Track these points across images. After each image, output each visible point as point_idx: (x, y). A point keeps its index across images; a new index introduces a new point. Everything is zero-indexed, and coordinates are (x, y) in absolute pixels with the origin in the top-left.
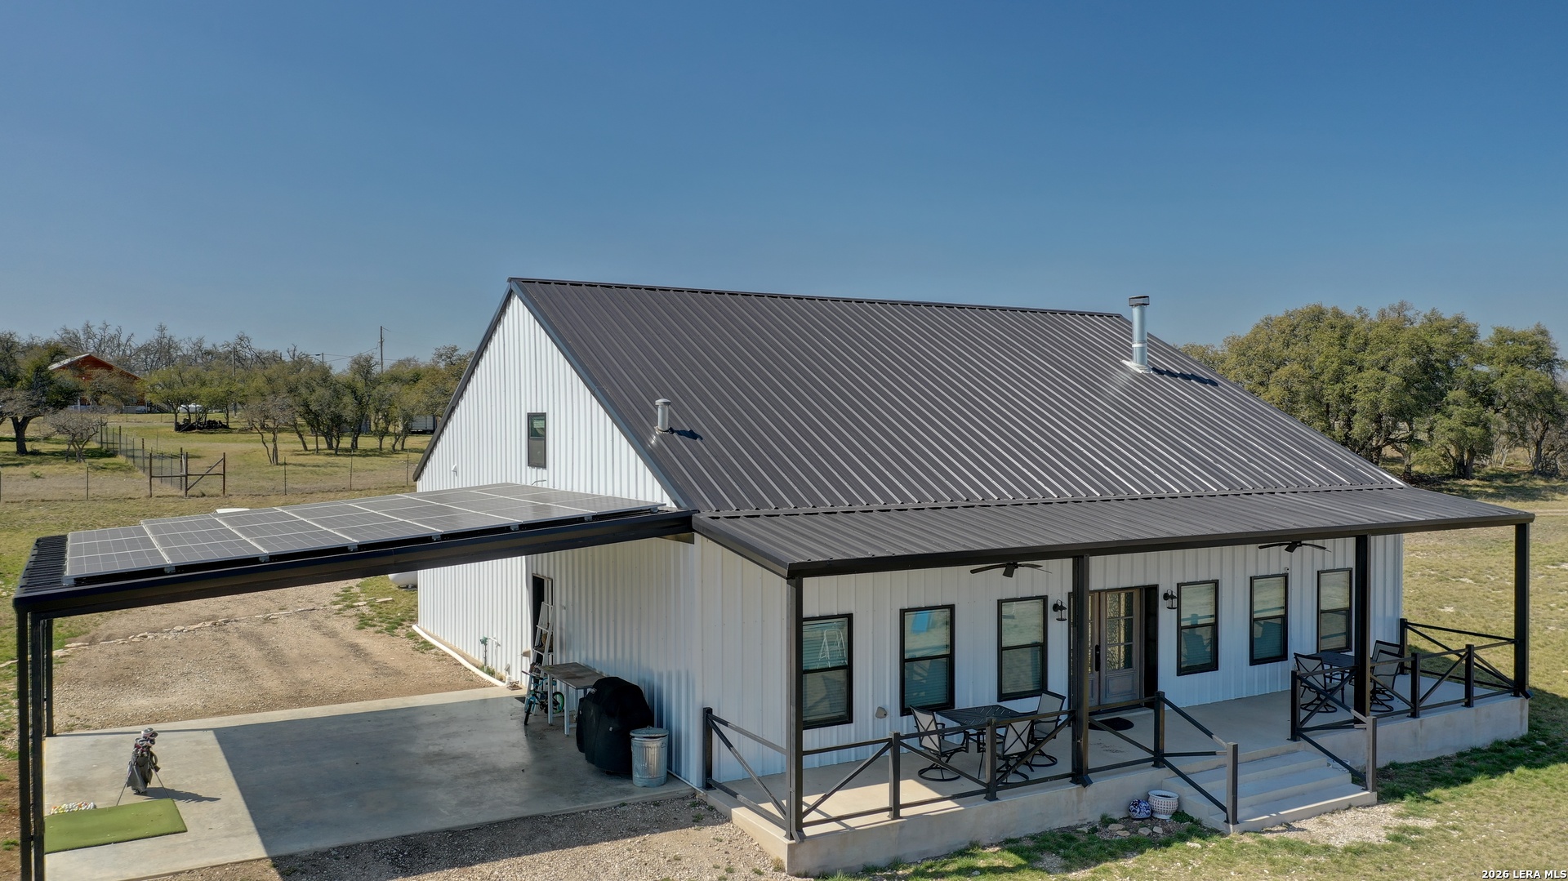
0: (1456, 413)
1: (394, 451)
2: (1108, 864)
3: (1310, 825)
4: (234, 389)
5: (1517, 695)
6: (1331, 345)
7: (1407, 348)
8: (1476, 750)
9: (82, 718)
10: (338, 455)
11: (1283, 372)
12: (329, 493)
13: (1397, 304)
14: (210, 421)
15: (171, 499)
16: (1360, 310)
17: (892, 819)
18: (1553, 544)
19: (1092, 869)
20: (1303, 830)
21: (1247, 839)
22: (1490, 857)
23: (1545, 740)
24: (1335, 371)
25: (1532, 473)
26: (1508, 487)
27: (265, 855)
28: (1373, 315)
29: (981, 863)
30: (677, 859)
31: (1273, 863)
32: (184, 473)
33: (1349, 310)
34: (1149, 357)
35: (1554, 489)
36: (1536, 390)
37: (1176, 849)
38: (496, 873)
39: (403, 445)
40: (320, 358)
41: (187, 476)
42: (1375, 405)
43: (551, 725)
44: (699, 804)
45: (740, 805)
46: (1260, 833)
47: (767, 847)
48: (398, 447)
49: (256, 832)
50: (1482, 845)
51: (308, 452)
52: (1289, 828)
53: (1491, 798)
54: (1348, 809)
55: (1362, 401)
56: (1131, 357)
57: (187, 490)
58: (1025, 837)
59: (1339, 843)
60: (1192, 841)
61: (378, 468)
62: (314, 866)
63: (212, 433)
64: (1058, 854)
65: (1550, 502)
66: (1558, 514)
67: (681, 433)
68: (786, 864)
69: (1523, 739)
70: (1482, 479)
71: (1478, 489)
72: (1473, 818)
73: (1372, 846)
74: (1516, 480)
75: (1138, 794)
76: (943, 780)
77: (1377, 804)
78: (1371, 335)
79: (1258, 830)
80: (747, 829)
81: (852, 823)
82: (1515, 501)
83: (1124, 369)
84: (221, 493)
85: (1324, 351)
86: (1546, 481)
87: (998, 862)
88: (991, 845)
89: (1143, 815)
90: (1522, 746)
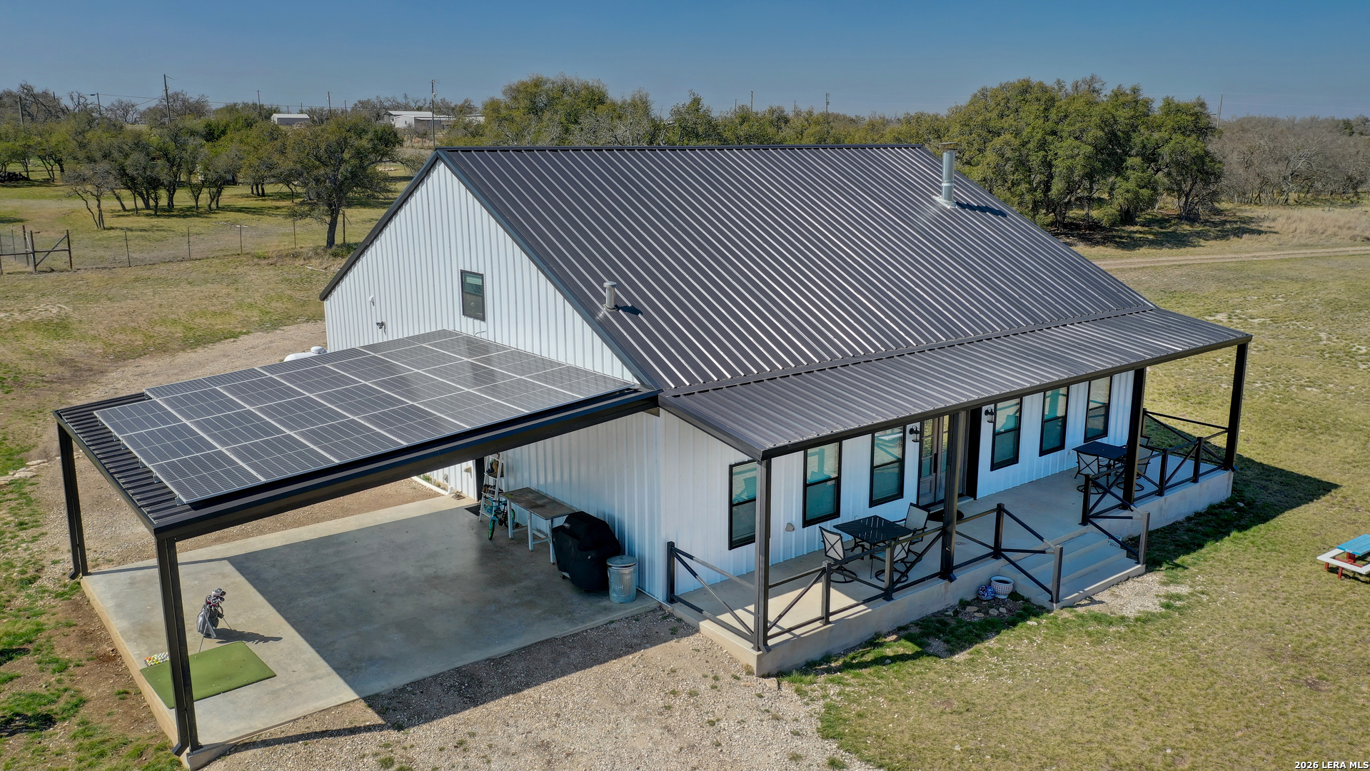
0: (1132, 176)
1: (210, 210)
2: (978, 645)
3: (1104, 596)
4: (31, 143)
5: (1226, 469)
6: (1037, 117)
7: (1098, 121)
8: (1198, 515)
9: (99, 551)
10: (158, 216)
11: (998, 142)
12: (171, 263)
13: (1088, 78)
14: (9, 173)
15: (23, 277)
16: (1059, 82)
17: (825, 625)
18: (1207, 294)
19: (969, 651)
20: (1102, 602)
21: (1066, 614)
22: (1232, 618)
23: (1242, 501)
24: (1039, 140)
25: (1180, 217)
26: (1163, 233)
27: (357, 697)
28: (1069, 87)
29: (889, 652)
30: (673, 671)
31: (1090, 635)
32: (31, 250)
33: (1050, 82)
34: (955, 192)
35: (1199, 235)
36: (1193, 155)
37: (1020, 629)
38: (543, 697)
39: (217, 204)
40: (94, 99)
41: (34, 252)
42: (1071, 170)
43: (512, 539)
44: (668, 616)
45: (705, 618)
46: (1074, 607)
47: (736, 654)
48: (214, 206)
49: (335, 673)
50: (1224, 607)
51: (127, 213)
52: (1093, 602)
53: (1220, 561)
54: (1127, 580)
55: (1060, 167)
56: (940, 193)
57: (36, 266)
58: (911, 623)
59: (1130, 612)
60: (1030, 620)
61: (203, 231)
62: (400, 702)
63: (15, 187)
64: (940, 638)
65: (1197, 249)
66: (1205, 261)
67: (626, 309)
68: (755, 669)
69: (1228, 501)
70: (1143, 225)
71: (1141, 235)
72: (1212, 581)
73: (1153, 615)
74: (1168, 225)
75: (984, 580)
76: (846, 582)
77: (1145, 573)
78: (1071, 109)
79: (1072, 606)
80: (715, 640)
81: (797, 632)
82: (1171, 248)
83: (934, 203)
84: (67, 266)
85: (1030, 122)
86: (1191, 226)
87: (901, 651)
88: (889, 634)
89: (990, 598)
90: (1228, 507)
